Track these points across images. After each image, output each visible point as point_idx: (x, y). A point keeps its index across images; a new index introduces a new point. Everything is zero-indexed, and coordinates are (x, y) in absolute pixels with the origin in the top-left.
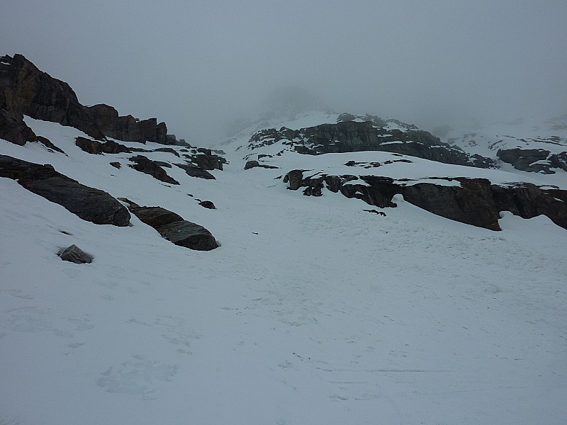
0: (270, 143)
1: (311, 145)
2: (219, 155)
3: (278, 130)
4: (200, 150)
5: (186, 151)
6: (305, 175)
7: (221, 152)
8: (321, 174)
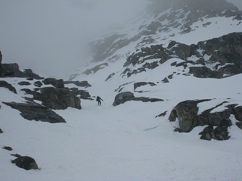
0: (154, 65)
1: (215, 65)
2: (80, 88)
3: (166, 46)
4: (47, 81)
5: (27, 84)
6: (202, 108)
7: (85, 84)
8: (227, 104)
